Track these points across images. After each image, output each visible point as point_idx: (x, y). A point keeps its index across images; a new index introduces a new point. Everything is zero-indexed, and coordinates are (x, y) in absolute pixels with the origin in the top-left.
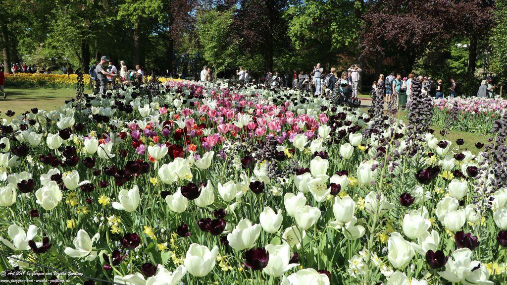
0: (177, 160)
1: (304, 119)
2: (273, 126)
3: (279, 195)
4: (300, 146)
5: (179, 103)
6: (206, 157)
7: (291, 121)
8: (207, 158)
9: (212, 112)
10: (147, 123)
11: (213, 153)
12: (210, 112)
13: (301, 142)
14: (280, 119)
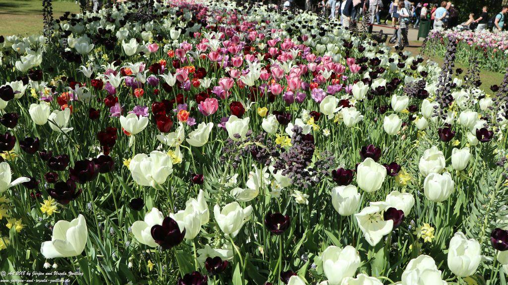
0: (155, 155)
1: (330, 67)
2: (295, 84)
3: (304, 202)
4: (330, 112)
5: (176, 34)
6: (202, 132)
7: (313, 68)
8: (204, 133)
9: (214, 54)
10: (122, 78)
11: (211, 125)
12: (211, 54)
13: (330, 108)
14: (301, 68)
